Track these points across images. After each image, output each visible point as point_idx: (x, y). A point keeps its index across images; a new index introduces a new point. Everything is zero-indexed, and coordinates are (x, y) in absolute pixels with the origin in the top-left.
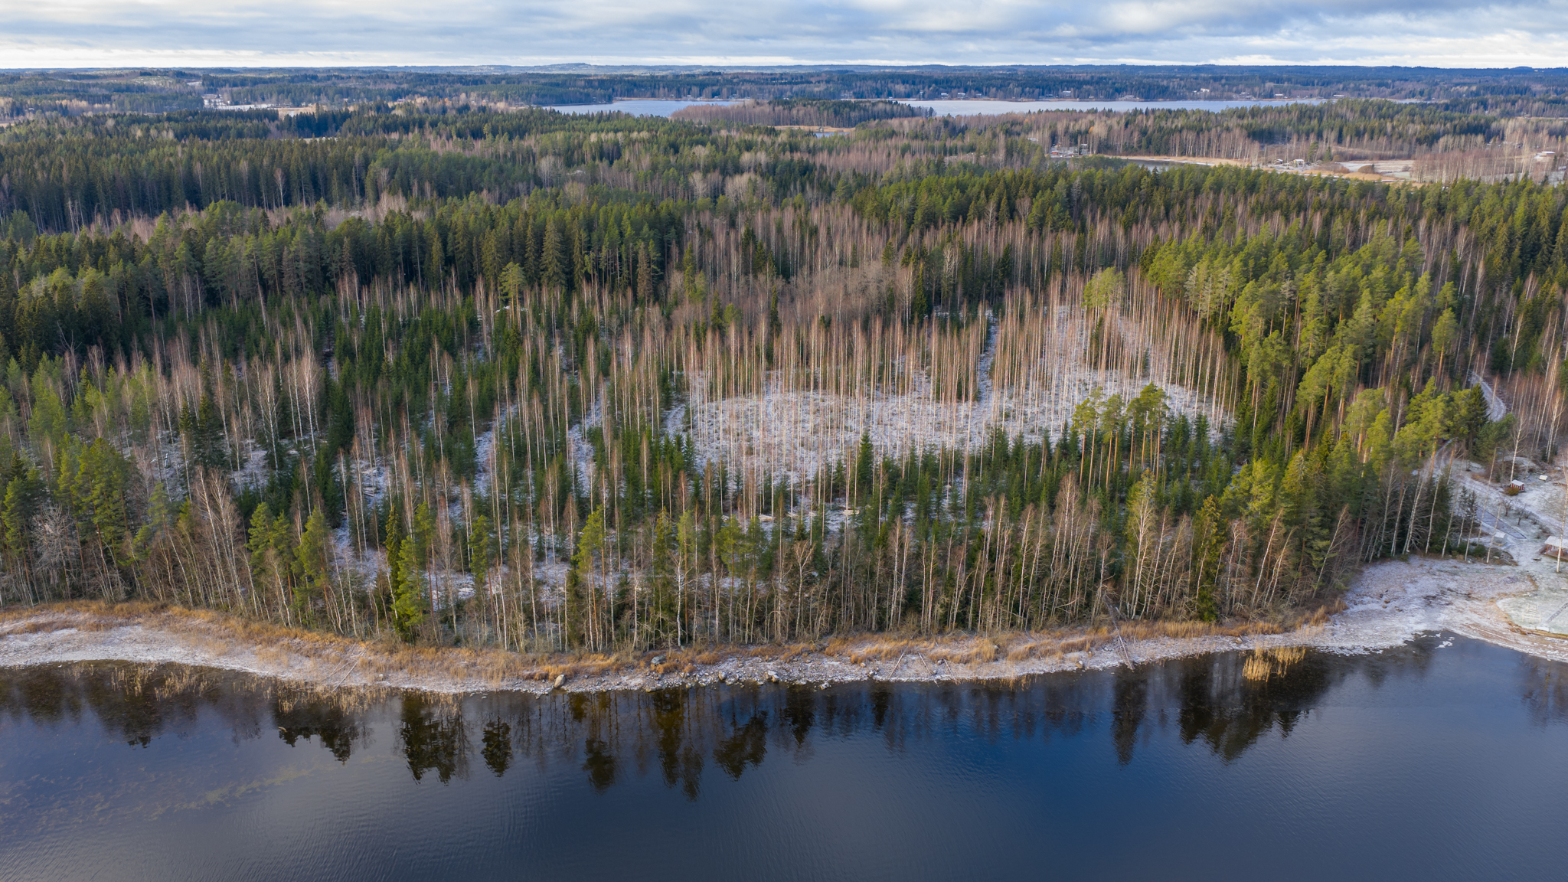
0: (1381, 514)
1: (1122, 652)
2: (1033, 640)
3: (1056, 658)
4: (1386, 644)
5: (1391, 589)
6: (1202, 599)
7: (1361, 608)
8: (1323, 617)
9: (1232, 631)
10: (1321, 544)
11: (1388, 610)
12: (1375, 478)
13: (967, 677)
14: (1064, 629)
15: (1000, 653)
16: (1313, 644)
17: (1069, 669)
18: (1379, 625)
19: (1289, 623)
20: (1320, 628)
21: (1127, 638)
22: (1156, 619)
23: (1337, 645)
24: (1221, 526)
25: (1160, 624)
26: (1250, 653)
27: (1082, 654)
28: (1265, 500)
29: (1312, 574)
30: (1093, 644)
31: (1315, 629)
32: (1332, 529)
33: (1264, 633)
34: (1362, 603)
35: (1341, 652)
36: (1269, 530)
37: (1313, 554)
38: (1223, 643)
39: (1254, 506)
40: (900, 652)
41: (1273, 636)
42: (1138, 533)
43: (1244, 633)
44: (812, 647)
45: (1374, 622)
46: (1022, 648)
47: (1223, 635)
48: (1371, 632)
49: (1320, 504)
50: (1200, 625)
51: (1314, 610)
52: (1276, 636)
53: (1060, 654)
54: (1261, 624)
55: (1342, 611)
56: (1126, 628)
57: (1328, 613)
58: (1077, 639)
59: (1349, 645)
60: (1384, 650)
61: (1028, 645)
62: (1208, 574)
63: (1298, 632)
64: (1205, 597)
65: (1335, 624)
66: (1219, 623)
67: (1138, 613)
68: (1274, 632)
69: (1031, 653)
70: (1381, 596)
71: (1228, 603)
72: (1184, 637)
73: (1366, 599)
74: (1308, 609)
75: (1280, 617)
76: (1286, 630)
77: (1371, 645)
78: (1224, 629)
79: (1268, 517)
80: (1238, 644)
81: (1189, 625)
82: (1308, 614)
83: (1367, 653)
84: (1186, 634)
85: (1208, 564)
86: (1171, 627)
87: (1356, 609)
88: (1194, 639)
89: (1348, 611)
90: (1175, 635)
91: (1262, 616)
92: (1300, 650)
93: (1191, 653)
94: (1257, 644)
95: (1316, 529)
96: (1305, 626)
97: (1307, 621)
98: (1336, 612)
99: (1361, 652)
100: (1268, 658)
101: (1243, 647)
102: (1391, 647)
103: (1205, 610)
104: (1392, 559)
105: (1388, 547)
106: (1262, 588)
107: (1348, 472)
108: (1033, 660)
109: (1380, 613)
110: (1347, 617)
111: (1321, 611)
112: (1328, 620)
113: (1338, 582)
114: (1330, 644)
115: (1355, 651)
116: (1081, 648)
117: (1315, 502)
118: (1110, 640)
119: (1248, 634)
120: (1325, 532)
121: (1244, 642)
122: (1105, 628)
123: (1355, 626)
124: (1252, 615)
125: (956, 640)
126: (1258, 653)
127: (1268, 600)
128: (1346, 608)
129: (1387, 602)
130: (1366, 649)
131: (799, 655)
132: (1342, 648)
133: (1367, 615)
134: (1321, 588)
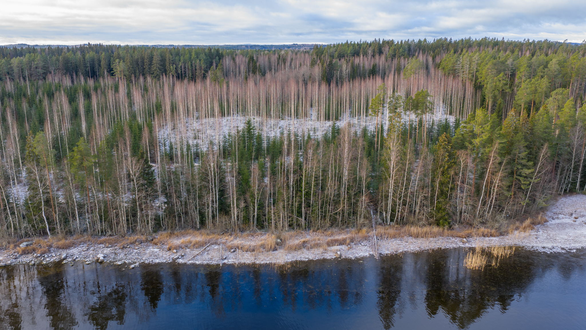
0: (569, 160)
1: (373, 246)
2: (310, 236)
3: (321, 250)
4: (578, 246)
5: (578, 210)
6: (439, 209)
7: (557, 221)
8: (529, 226)
9: (460, 234)
10: (527, 171)
11: (577, 223)
12: (566, 134)
13: (248, 262)
14: (335, 230)
15: (279, 245)
16: (521, 244)
17: (329, 258)
18: (572, 233)
19: (503, 229)
20: (527, 234)
21: (381, 237)
22: (405, 224)
23: (540, 245)
24: (451, 156)
25: (406, 228)
26: (473, 250)
27: (343, 247)
28: (485, 137)
29: (520, 195)
30: (352, 240)
31: (523, 234)
32: (535, 164)
33: (484, 236)
34: (558, 218)
35: (543, 250)
36: (488, 159)
37: (521, 179)
38: (452, 243)
39: (477, 141)
40: (206, 243)
41: (492, 238)
42: (390, 160)
43: (469, 236)
44: (143, 238)
45: (567, 230)
46: (297, 242)
47: (453, 236)
48: (566, 237)
49: (526, 144)
50: (435, 229)
51: (522, 222)
52: (494, 238)
53: (325, 246)
54: (482, 229)
55: (543, 223)
56: (381, 230)
57: (533, 223)
58: (340, 237)
59: (550, 245)
60: (577, 249)
61: (303, 240)
62: (442, 193)
63: (510, 236)
64: (440, 209)
65: (538, 231)
66: (450, 228)
67: (392, 220)
68: (492, 235)
69: (304, 245)
70: (572, 214)
71: (458, 214)
72: (422, 237)
73: (560, 216)
74: (518, 220)
75: (497, 225)
76: (501, 234)
77: (567, 246)
78: (454, 232)
79: (487, 150)
80: (464, 243)
81: (426, 229)
82: (518, 224)
83: (563, 251)
84: (425, 235)
85: (442, 184)
86: (414, 229)
87: (553, 222)
88: (432, 239)
89: (548, 223)
90: (417, 236)
91: (483, 223)
92: (511, 248)
93: (427, 248)
94: (478, 243)
95: (524, 162)
96: (516, 233)
97: (517, 229)
98: (539, 223)
99: (559, 250)
100: (487, 253)
101: (467, 245)
102: (582, 248)
103: (441, 218)
104: (577, 193)
105: (574, 184)
106: (484, 204)
107: (547, 128)
108: (305, 250)
109: (571, 225)
110: (547, 227)
111: (528, 222)
112: (532, 229)
113: (540, 201)
114: (535, 245)
115: (554, 250)
116: (342, 242)
117: (523, 142)
118: (366, 238)
119: (472, 236)
120: (531, 163)
121: (468, 242)
122: (364, 229)
123: (554, 233)
124: (476, 222)
125: (252, 236)
126: (478, 250)
127: (488, 212)
128: (546, 221)
129: (576, 218)
130: (563, 249)
131: (132, 243)
132: (544, 248)
133: (563, 226)
134: (528, 205)
